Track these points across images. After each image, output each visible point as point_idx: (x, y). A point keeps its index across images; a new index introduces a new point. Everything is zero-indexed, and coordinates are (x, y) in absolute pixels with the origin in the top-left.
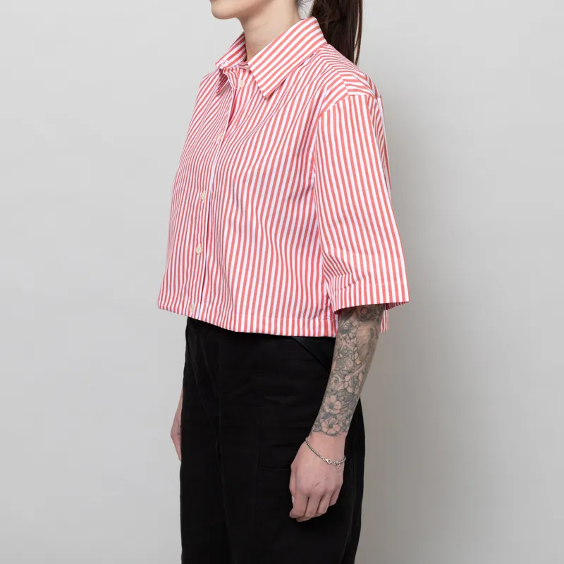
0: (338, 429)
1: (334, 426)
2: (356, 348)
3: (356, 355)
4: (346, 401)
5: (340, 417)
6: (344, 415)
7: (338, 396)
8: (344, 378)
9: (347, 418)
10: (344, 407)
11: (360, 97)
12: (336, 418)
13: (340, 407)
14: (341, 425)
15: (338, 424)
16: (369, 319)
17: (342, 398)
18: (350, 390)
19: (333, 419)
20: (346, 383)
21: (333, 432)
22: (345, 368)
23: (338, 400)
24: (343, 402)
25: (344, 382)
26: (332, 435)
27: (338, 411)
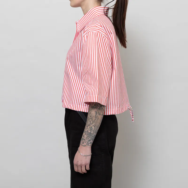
0: (86, 144)
1: (84, 143)
2: (91, 117)
3: (91, 120)
4: (88, 135)
5: (86, 140)
6: (88, 140)
7: (85, 133)
8: (87, 127)
9: (89, 141)
10: (87, 137)
11: (94, 32)
12: (85, 140)
13: (86, 137)
14: (87, 143)
15: (85, 142)
16: (95, 108)
17: (87, 134)
18: (89, 131)
19: (84, 141)
20: (88, 129)
21: (84, 145)
22: (88, 124)
23: (85, 134)
24: (87, 135)
25: (87, 128)
26: (84, 146)
27: (86, 138)
